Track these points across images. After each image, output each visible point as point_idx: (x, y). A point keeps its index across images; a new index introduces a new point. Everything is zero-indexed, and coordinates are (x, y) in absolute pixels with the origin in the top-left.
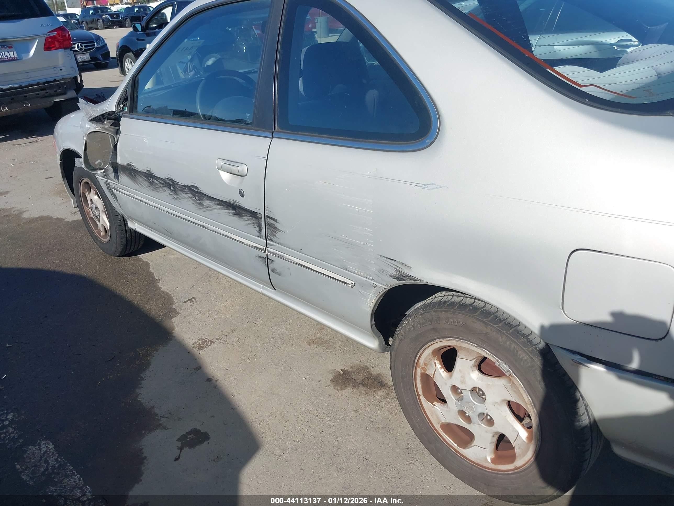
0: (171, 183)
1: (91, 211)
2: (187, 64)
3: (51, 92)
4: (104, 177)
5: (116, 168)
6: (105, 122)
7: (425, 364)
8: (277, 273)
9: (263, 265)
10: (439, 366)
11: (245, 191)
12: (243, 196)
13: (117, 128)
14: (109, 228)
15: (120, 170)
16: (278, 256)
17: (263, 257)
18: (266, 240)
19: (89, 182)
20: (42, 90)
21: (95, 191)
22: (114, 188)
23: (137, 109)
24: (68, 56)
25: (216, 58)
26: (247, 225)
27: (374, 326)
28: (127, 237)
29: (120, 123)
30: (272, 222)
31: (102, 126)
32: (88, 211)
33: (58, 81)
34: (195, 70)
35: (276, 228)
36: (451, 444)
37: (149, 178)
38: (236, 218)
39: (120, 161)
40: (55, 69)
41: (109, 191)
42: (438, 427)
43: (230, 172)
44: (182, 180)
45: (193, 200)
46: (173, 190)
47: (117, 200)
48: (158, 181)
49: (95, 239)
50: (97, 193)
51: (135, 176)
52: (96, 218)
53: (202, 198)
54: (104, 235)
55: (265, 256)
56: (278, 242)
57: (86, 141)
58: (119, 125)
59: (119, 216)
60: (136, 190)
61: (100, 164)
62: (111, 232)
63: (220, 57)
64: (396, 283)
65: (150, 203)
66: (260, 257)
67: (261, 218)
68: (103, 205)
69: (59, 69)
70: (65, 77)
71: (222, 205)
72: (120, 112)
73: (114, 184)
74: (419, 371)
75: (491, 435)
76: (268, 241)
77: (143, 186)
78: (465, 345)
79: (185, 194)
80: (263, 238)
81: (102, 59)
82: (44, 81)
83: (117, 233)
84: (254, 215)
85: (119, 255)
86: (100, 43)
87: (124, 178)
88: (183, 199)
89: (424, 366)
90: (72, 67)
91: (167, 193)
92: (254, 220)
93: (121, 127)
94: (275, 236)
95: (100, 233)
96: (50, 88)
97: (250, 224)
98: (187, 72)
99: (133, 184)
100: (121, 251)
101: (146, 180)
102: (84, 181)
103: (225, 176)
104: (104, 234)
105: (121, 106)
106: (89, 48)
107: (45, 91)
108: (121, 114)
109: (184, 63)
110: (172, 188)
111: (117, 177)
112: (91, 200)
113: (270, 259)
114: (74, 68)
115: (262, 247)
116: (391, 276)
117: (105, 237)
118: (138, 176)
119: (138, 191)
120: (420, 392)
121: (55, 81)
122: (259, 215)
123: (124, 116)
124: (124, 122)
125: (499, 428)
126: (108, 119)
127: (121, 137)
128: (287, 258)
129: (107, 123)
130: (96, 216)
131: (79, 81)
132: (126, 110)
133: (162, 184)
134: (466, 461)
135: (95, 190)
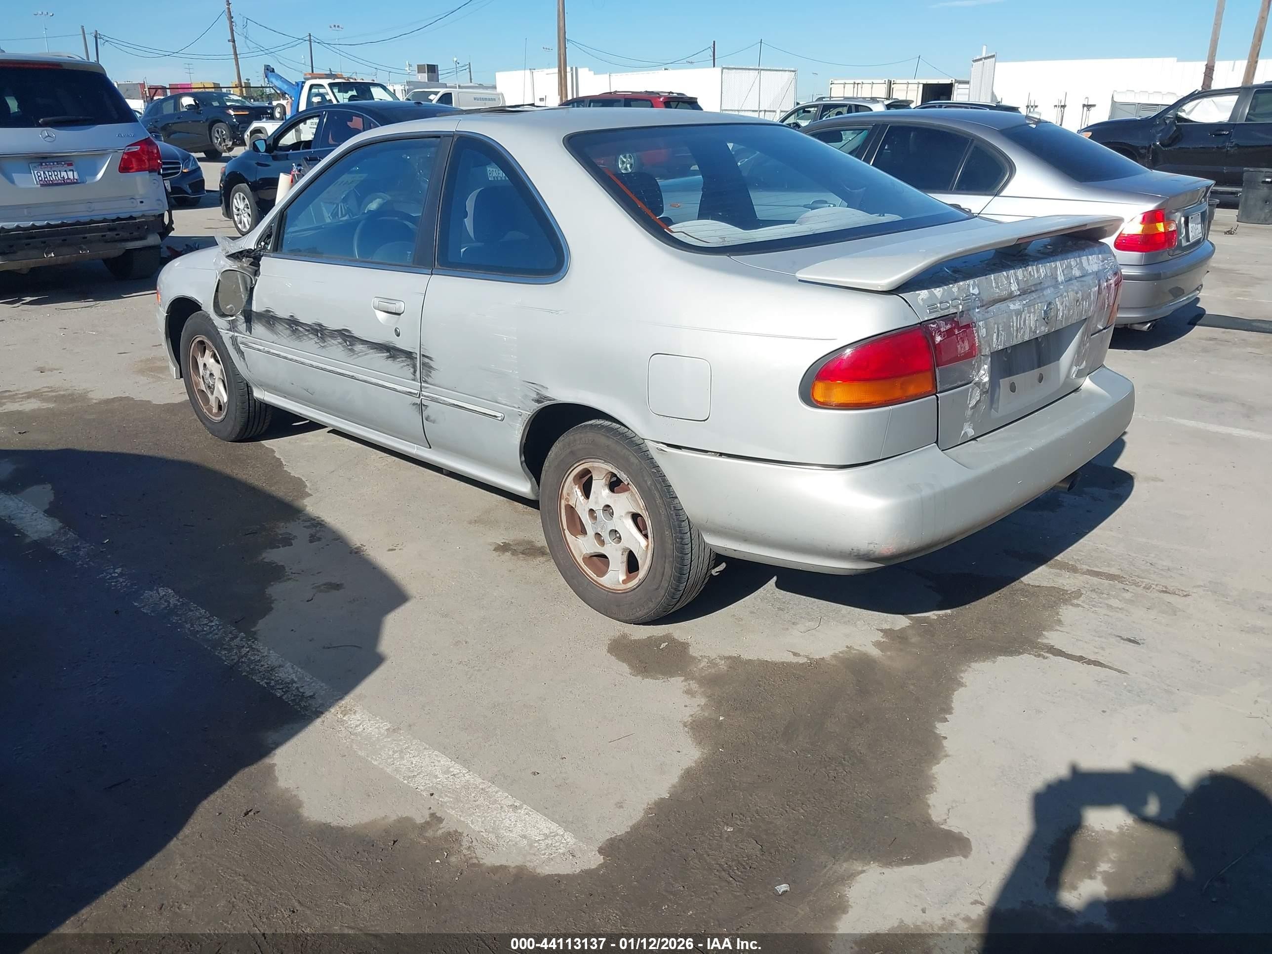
0: (319, 329)
1: (202, 380)
2: (338, 205)
3: (124, 234)
4: (230, 330)
5: (249, 317)
6: (244, 260)
7: (568, 494)
8: (431, 421)
9: (417, 413)
10: (579, 493)
11: (400, 330)
12: (398, 335)
13: (256, 268)
14: (225, 400)
15: (255, 319)
16: (433, 400)
17: (417, 404)
18: (421, 383)
19: (206, 341)
20: (111, 229)
21: (211, 353)
22: (242, 343)
23: (282, 247)
24: (154, 183)
25: (383, 199)
26: (402, 367)
27: (524, 464)
28: (249, 413)
29: (260, 263)
30: (427, 360)
31: (239, 264)
32: (197, 381)
33: (135, 218)
34: (349, 215)
35: (431, 367)
36: (591, 576)
37: (292, 325)
38: (390, 361)
39: (255, 307)
40: (132, 200)
41: (235, 348)
42: (580, 560)
43: (387, 310)
44: (332, 324)
45: (344, 346)
46: (321, 337)
47: (244, 359)
48: (303, 328)
49: (203, 418)
50: (215, 354)
51: (274, 324)
52: (208, 389)
53: (354, 342)
54: (216, 413)
55: (419, 402)
56: (433, 383)
57: (219, 280)
58: (259, 266)
59: (242, 383)
60: (273, 342)
61: (231, 309)
62: (228, 406)
63: (389, 198)
64: (537, 406)
65: (290, 356)
66: (414, 404)
67: (416, 358)
68: (222, 370)
69: (139, 201)
70: (146, 213)
71: (376, 348)
72: (260, 251)
73: (243, 337)
74: (563, 503)
75: (620, 553)
76: (422, 384)
77: (282, 336)
78: (596, 465)
79: (334, 340)
80: (417, 381)
81: (190, 191)
82: (114, 217)
83: (237, 406)
84: (409, 355)
85: (236, 438)
86: (189, 165)
87: (259, 329)
88: (331, 346)
89: (567, 497)
90: (159, 200)
91: (313, 342)
92: (409, 362)
93: (261, 267)
94: (430, 376)
95: (210, 411)
96: (123, 227)
97: (404, 366)
98: (338, 216)
99: (271, 335)
100: (240, 432)
101: (287, 329)
102: (198, 339)
103: (381, 316)
104: (216, 411)
105: (263, 244)
106: (169, 172)
107: (116, 233)
108: (262, 253)
109: (334, 204)
110: (319, 335)
111: (249, 329)
112: (205, 365)
113: (424, 405)
114: (161, 201)
115: (416, 392)
116: (533, 400)
117: (216, 415)
118: (277, 325)
119: (276, 343)
120: (565, 527)
121: (131, 218)
122: (414, 355)
123: (266, 256)
124: (264, 262)
125: (625, 543)
126: (247, 257)
127: (259, 279)
128: (441, 400)
129: (246, 262)
130: (209, 386)
131: (166, 220)
132: (269, 248)
133: (308, 331)
134: (604, 590)
135: (213, 351)
